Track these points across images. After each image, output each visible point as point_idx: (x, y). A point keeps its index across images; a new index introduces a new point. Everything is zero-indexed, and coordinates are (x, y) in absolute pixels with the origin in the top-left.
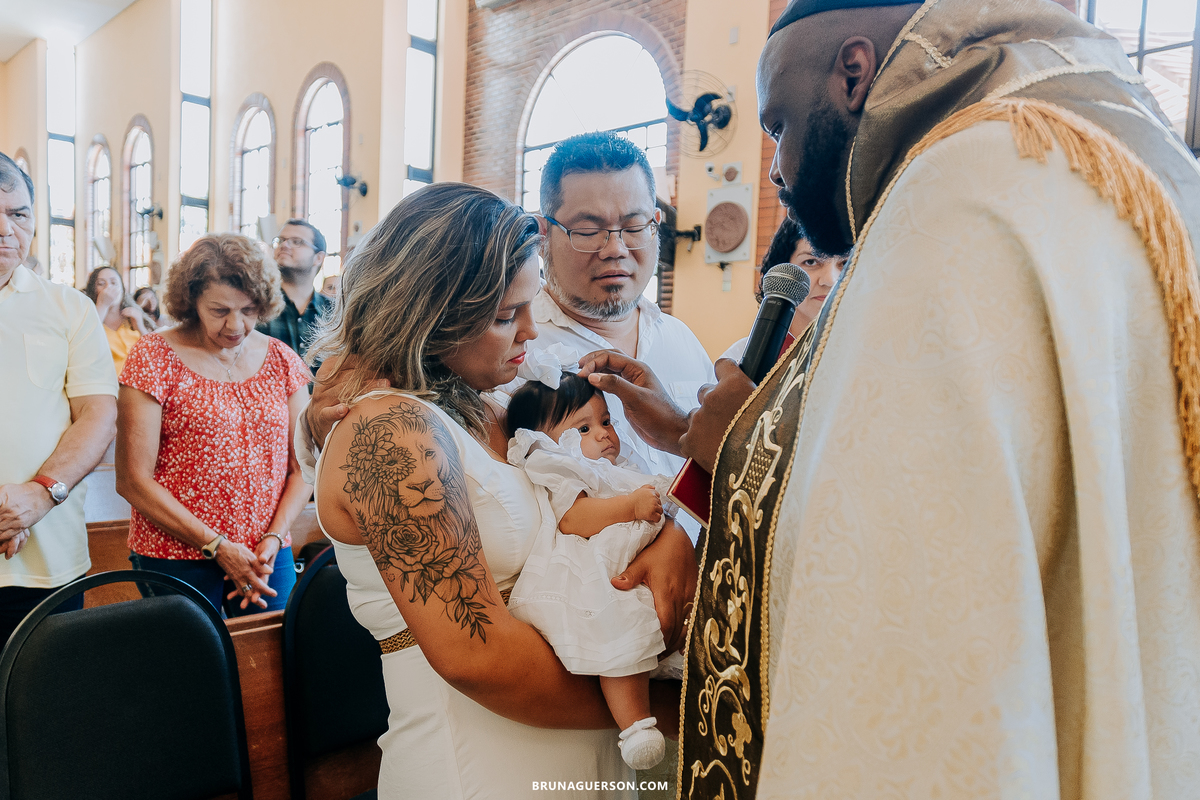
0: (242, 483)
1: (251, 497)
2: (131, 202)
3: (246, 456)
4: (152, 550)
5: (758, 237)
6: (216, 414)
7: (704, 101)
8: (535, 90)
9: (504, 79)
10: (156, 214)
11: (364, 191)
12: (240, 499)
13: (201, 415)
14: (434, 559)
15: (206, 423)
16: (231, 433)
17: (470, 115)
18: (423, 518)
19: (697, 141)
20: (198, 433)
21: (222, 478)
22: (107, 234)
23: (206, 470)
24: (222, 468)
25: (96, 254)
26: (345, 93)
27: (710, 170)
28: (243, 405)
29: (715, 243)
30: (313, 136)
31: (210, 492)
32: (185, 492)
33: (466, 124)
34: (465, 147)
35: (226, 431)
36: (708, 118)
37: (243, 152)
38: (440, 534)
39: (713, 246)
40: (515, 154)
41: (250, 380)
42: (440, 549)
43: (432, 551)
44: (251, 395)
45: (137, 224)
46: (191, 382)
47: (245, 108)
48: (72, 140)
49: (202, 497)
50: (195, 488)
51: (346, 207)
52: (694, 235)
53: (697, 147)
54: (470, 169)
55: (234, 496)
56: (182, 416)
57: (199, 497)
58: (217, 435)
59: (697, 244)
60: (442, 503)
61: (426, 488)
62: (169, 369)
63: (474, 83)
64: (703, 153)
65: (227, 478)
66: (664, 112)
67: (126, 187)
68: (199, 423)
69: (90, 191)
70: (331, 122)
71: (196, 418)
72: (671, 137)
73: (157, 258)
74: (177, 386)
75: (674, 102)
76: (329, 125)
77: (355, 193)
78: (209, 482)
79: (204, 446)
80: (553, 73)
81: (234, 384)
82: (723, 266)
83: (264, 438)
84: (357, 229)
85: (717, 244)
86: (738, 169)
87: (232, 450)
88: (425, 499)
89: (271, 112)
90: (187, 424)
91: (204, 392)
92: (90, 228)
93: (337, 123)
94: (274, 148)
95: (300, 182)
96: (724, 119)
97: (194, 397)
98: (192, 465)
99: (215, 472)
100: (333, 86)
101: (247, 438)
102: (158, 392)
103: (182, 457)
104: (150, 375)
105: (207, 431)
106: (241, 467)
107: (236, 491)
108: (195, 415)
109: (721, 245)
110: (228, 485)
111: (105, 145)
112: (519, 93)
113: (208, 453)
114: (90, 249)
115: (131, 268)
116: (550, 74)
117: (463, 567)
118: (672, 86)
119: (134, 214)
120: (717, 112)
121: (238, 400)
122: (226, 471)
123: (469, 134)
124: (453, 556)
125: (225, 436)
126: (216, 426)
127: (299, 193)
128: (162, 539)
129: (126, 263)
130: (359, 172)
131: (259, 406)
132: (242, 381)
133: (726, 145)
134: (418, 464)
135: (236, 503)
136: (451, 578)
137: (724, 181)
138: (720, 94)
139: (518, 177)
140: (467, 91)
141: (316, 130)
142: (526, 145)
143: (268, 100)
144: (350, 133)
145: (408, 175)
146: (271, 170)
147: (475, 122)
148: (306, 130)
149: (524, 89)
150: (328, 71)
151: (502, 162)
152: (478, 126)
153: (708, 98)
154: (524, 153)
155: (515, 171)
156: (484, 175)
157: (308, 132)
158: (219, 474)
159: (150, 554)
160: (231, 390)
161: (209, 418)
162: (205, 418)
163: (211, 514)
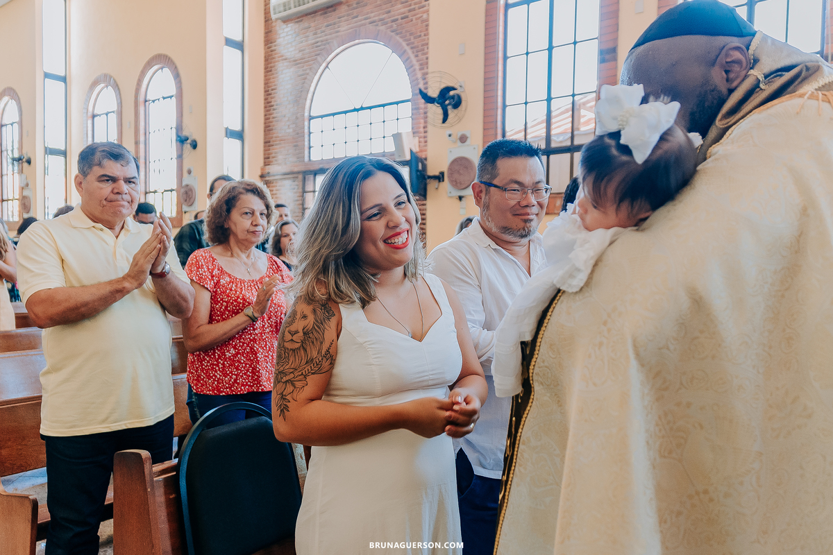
1: (268, 353)
3: (264, 326)
4: (210, 390)
6: (245, 300)
7: (445, 92)
8: (316, 78)
9: (292, 69)
10: (25, 161)
11: (194, 146)
12: (262, 354)
13: (236, 301)
14: (283, 371)
15: (239, 306)
17: (268, 93)
18: (288, 349)
19: (441, 117)
21: (251, 340)
23: (241, 335)
24: (251, 334)
26: (177, 76)
27: (450, 136)
29: (454, 183)
30: (152, 106)
31: (244, 350)
32: (228, 351)
33: (266, 99)
34: (265, 115)
36: (447, 102)
37: (94, 116)
39: (453, 185)
40: (304, 120)
41: (262, 278)
42: (287, 367)
43: (284, 366)
46: (228, 279)
47: (95, 84)
49: (240, 353)
50: (235, 348)
51: (180, 157)
52: (440, 178)
53: (441, 121)
54: (270, 130)
55: (260, 351)
56: (223, 301)
57: (238, 353)
59: (441, 183)
60: (299, 344)
61: (295, 334)
62: (216, 270)
64: (444, 125)
65: (254, 340)
68: (234, 306)
70: (166, 96)
71: (232, 303)
72: (415, 111)
73: (27, 193)
74: (222, 280)
75: (424, 90)
76: (164, 98)
77: (187, 146)
80: (329, 66)
81: (253, 281)
82: (460, 198)
84: (189, 172)
85: (456, 184)
86: (468, 135)
88: (292, 340)
89: (117, 87)
90: (226, 307)
91: (236, 286)
93: (171, 97)
94: (120, 114)
95: (142, 139)
96: (457, 103)
99: (247, 337)
100: (167, 71)
102: (210, 285)
104: (204, 274)
108: (231, 301)
109: (459, 185)
110: (255, 345)
112: (305, 79)
115: (3, 201)
116: (327, 67)
117: (293, 379)
120: (453, 97)
122: (253, 336)
123: (268, 106)
124: (291, 373)
127: (142, 146)
128: (216, 383)
130: (190, 131)
132: (257, 278)
133: (460, 120)
134: (297, 321)
136: (284, 383)
137: (459, 143)
138: (456, 86)
139: (306, 136)
140: (265, 76)
141: (154, 101)
142: (312, 114)
143: (114, 79)
144: (182, 104)
145: (226, 134)
146: (118, 130)
147: (272, 98)
148: (146, 101)
149: (308, 77)
150: (162, 60)
151: (294, 126)
152: (275, 101)
153: (448, 89)
154: (310, 120)
155: (304, 132)
156: (280, 135)
157: (147, 103)
158: (249, 338)
159: (208, 392)
160: (252, 284)
161: (240, 303)
162: (238, 303)
163: (246, 364)
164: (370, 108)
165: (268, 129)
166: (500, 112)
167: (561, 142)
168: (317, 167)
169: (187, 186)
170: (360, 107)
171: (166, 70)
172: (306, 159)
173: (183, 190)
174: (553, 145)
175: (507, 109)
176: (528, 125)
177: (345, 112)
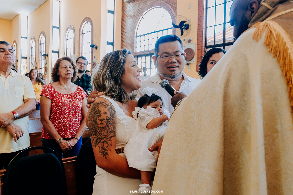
0: (68, 119)
2: (40, 52)
3: (70, 112)
5: (197, 57)
6: (62, 102)
7: (182, 23)
8: (139, 22)
9: (131, 19)
10: (46, 55)
11: (96, 48)
13: (59, 102)
14: (100, 137)
16: (66, 106)
17: (123, 28)
19: (181, 33)
20: (58, 107)
21: (64, 118)
22: (34, 60)
23: (60, 116)
25: (32, 65)
26: (92, 24)
27: (184, 40)
28: (69, 100)
30: (84, 35)
32: (55, 122)
33: (122, 31)
34: (121, 36)
35: (65, 106)
36: (183, 27)
37: (67, 40)
38: (103, 132)
40: (134, 38)
41: (72, 94)
42: (102, 135)
43: (100, 135)
44: (72, 97)
45: (42, 58)
47: (68, 29)
48: (27, 38)
49: (59, 123)
51: (92, 52)
53: (181, 35)
58: (63, 107)
62: (52, 91)
63: (124, 21)
64: (182, 36)
65: (65, 118)
66: (172, 26)
67: (39, 49)
69: (31, 50)
70: (88, 31)
71: (58, 103)
72: (174, 32)
73: (46, 66)
74: (54, 95)
75: (174, 23)
76: (88, 32)
77: (94, 48)
78: (61, 119)
79: (59, 110)
80: (143, 17)
81: (68, 94)
82: (188, 64)
83: (74, 108)
86: (191, 40)
87: (66, 110)
88: (102, 123)
89: (74, 30)
90: (55, 105)
91: (60, 96)
92: (31, 59)
93: (90, 32)
94: (75, 38)
95: (81, 46)
96: (187, 27)
97: (58, 98)
98: (57, 115)
99: (62, 116)
101: (70, 108)
103: (54, 113)
104: (47, 92)
105: (60, 106)
106: (68, 115)
107: (67, 121)
108: (57, 102)
109: (187, 59)
110: (65, 119)
111: (34, 39)
112: (135, 22)
113: (60, 112)
114: (30, 64)
115: (40, 68)
117: (106, 140)
118: (174, 20)
119: (41, 55)
120: (186, 25)
121: (69, 98)
122: (65, 116)
123: (122, 33)
124: (105, 137)
125: (65, 107)
126: (62, 105)
127: (81, 49)
129: (39, 67)
130: (95, 43)
131: (73, 100)
132: (70, 94)
133: (188, 34)
134: (102, 115)
135: (67, 124)
136: (102, 142)
137: (188, 43)
138: (186, 21)
139: (135, 43)
140: (122, 23)
141: (85, 33)
142: (137, 35)
143: (73, 27)
144: (93, 34)
145: (107, 44)
146: (74, 44)
147: (124, 30)
148: (82, 34)
149: (136, 22)
150: (88, 19)
151: (131, 40)
152: (125, 31)
153: (183, 22)
154: (136, 37)
155: (134, 42)
156: (126, 43)
157: (83, 34)
158: (63, 117)
159: (48, 138)
160: (67, 96)
161: (61, 103)
162: (60, 103)
163: (62, 127)
164: (157, 32)
165: (122, 41)
166: (204, 30)
167: (230, 41)
168: (138, 54)
169: (94, 62)
170: (154, 31)
171: (89, 22)
172: (135, 51)
173: (92, 64)
174: (226, 42)
175: (207, 28)
176: (216, 35)
177: (149, 34)
